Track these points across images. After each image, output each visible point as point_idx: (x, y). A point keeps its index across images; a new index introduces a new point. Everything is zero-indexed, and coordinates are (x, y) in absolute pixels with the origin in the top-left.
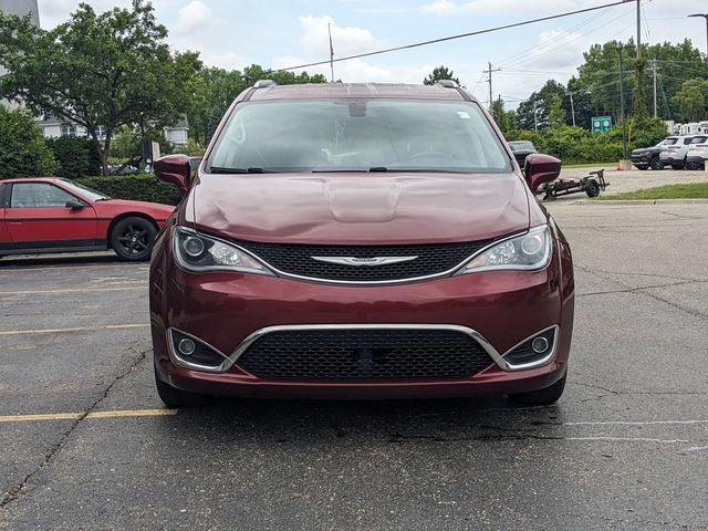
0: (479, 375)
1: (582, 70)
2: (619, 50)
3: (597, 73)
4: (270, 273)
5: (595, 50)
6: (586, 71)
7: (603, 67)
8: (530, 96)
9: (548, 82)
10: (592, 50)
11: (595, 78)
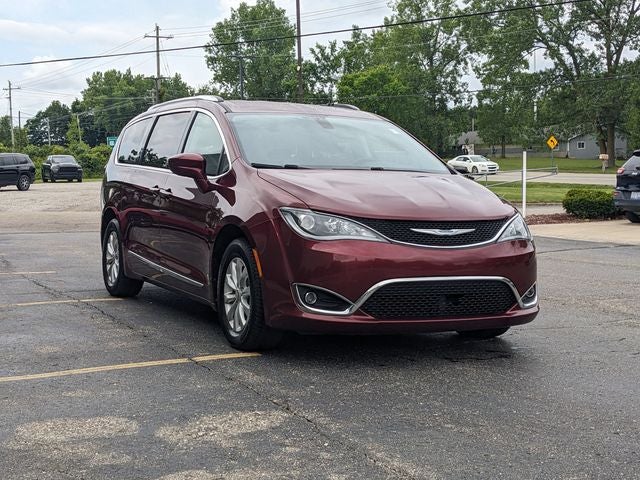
0: (508, 312)
1: (86, 94)
2: (118, 79)
3: (99, 98)
4: (384, 240)
5: (97, 77)
6: (89, 96)
7: (104, 92)
8: (36, 114)
9: (53, 103)
10: (94, 76)
11: (98, 103)
